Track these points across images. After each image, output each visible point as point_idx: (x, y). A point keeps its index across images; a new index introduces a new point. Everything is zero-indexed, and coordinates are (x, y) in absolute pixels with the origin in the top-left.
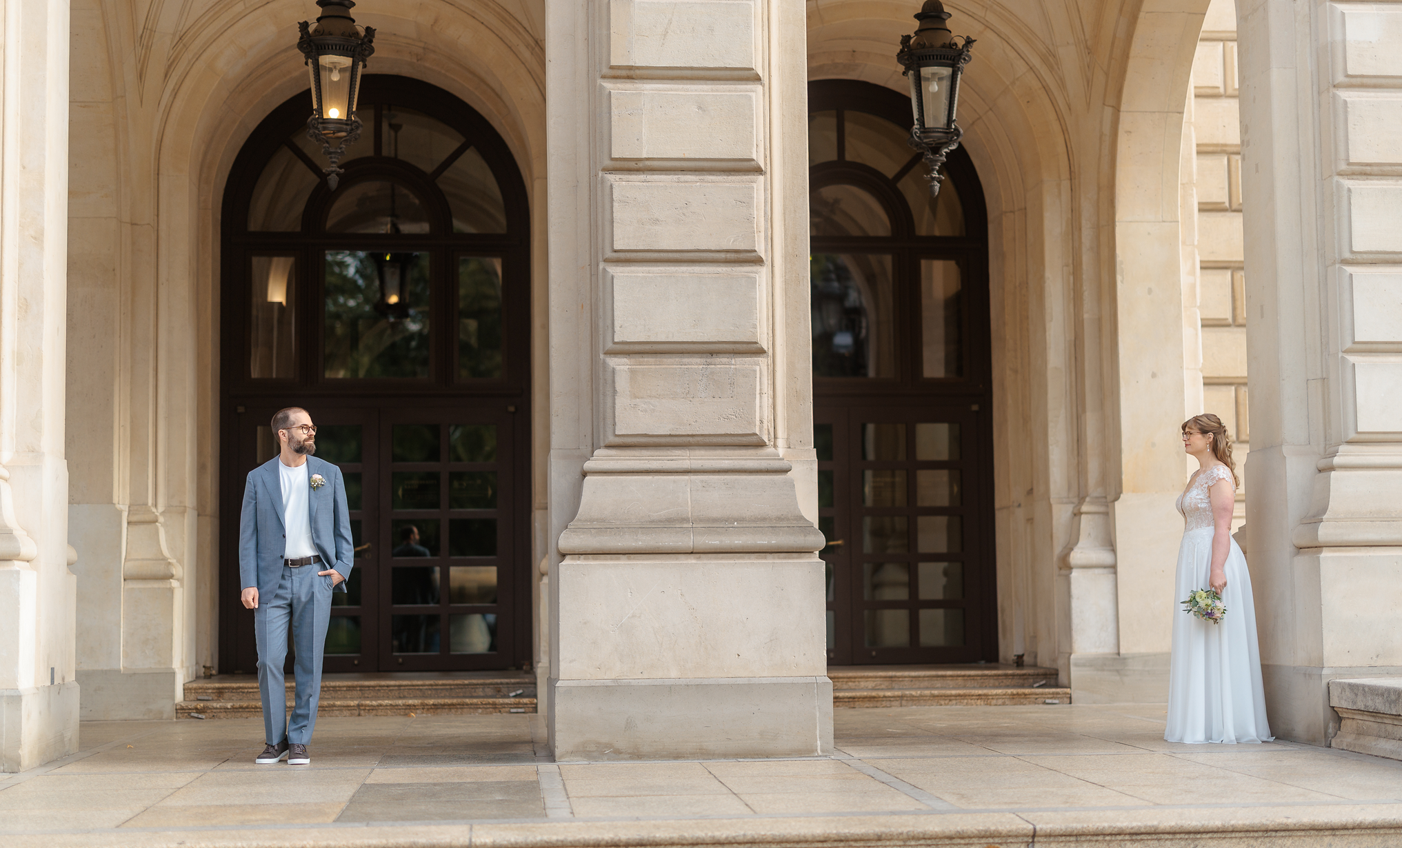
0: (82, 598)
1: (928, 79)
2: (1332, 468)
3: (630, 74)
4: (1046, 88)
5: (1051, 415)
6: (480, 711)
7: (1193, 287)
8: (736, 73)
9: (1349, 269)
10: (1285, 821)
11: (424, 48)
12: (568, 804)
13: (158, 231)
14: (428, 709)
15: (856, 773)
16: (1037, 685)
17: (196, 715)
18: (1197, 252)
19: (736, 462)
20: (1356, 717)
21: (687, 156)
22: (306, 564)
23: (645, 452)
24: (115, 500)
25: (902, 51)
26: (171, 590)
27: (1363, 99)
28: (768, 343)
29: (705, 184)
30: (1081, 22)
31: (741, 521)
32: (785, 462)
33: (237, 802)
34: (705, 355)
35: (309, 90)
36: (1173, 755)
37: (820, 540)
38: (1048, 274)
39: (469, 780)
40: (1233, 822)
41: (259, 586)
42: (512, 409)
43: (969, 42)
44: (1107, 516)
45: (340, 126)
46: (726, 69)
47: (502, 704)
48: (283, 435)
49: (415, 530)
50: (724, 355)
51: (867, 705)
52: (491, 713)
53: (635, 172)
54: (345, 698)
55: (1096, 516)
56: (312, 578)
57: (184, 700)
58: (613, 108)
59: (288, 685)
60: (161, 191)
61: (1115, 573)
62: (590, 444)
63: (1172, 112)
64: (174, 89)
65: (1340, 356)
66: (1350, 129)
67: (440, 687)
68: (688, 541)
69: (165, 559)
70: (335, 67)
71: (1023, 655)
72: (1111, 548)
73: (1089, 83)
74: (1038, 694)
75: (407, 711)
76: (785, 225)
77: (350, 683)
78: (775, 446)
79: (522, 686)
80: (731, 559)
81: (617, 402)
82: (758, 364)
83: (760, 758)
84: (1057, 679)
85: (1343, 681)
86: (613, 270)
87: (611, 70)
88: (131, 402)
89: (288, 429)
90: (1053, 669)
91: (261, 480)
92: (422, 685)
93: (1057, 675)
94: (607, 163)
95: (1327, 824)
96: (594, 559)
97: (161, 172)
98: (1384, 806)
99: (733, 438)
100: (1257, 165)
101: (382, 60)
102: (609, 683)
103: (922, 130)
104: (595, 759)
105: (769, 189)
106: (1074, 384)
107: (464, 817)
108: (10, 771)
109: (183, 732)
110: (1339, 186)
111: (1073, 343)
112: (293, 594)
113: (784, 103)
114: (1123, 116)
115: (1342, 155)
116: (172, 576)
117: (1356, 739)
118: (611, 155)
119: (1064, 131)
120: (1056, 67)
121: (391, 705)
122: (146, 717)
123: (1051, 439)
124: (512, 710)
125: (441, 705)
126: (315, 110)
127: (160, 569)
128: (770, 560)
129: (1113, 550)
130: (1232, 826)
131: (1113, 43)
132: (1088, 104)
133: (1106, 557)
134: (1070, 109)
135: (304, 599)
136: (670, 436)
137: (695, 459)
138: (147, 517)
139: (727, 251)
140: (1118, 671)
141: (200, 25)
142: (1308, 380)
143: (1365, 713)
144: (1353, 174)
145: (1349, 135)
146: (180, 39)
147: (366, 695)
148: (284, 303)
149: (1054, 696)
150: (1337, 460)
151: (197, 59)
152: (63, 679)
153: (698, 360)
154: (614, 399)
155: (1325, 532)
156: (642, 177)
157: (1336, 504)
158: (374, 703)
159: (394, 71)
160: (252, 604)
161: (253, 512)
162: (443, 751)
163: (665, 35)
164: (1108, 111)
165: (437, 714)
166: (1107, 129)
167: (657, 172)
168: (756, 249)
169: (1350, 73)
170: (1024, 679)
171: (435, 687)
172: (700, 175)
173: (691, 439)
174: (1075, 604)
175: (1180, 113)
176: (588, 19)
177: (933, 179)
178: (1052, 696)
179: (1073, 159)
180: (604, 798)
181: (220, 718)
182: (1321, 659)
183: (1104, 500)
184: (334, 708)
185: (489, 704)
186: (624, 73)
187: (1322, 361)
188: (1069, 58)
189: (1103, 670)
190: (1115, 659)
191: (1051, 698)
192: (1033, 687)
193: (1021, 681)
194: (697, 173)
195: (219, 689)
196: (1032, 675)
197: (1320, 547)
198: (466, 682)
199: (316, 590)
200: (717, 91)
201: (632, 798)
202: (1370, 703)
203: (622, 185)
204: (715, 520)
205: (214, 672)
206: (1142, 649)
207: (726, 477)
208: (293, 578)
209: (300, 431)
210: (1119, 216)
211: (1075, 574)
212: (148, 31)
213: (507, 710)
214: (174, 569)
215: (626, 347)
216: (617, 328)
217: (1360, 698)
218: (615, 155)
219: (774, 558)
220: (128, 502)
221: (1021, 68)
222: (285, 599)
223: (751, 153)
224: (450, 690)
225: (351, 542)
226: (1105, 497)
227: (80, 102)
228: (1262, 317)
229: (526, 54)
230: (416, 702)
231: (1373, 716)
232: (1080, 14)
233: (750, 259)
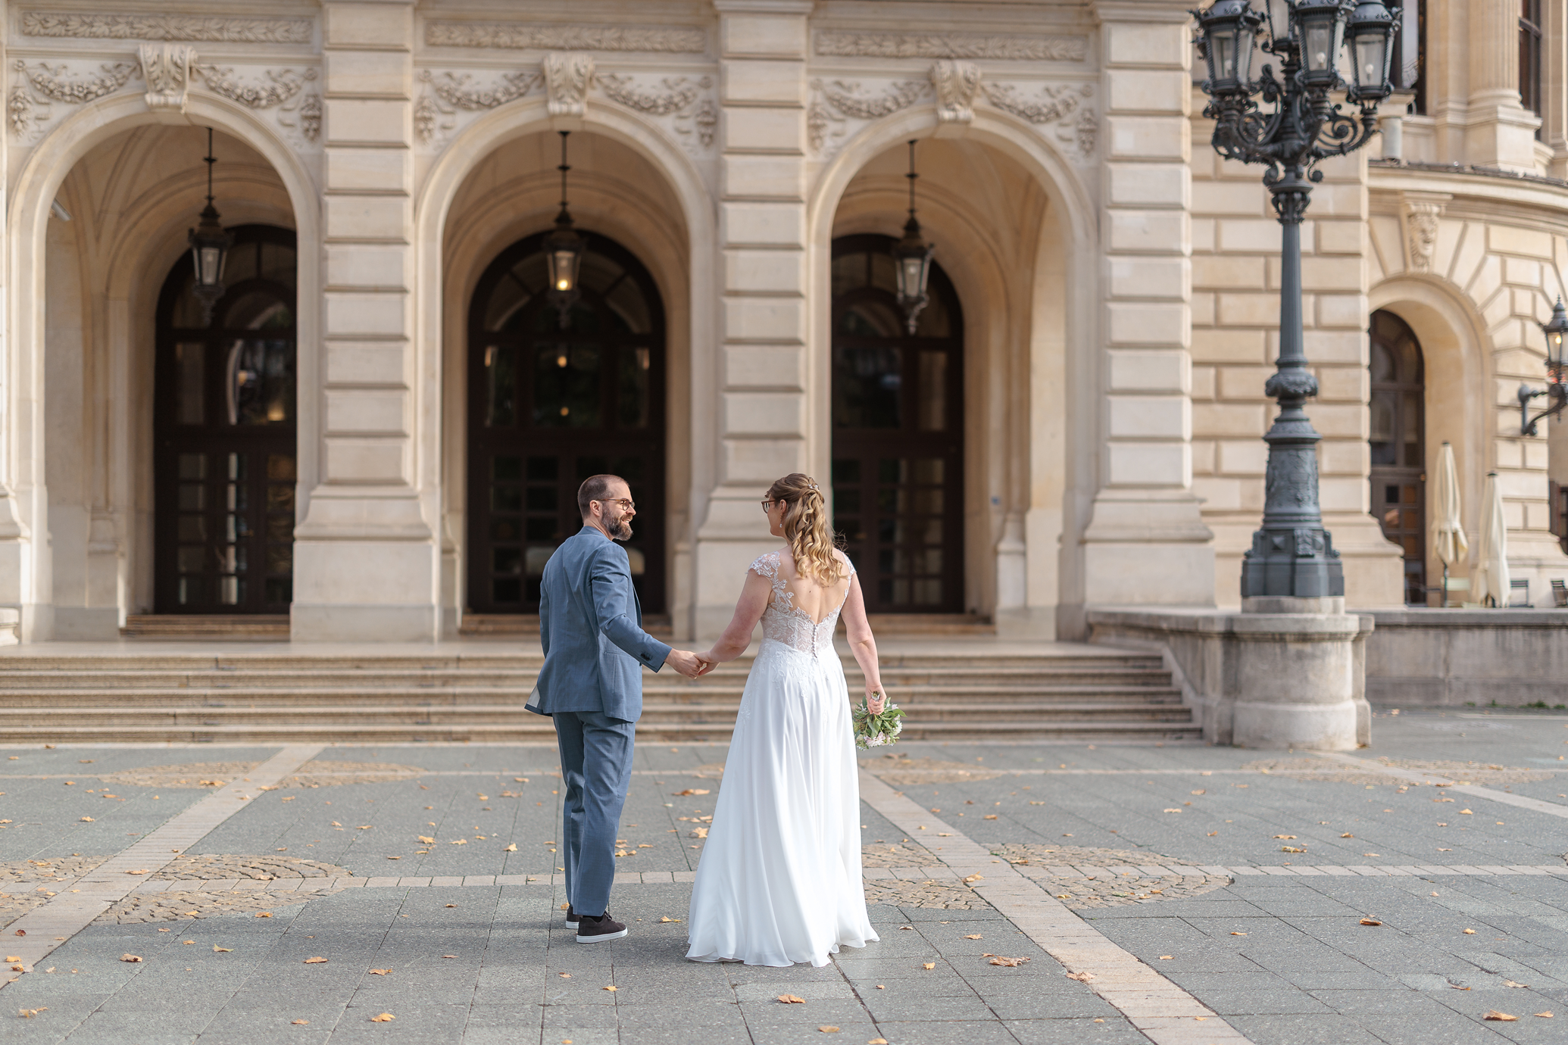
1: (908, 267)
2: (1096, 501)
3: (736, 294)
8: (791, 293)
9: (1109, 398)
16: (980, 624)
20: (1096, 627)
21: (765, 337)
28: (805, 434)
29: (774, 351)
44: (1022, 522)
45: (568, 294)
46: (786, 291)
53: (738, 345)
55: (1016, 522)
58: (727, 311)
61: (1025, 557)
62: (714, 484)
65: (1105, 442)
70: (564, 258)
71: (976, 606)
72: (1023, 541)
73: (1017, 252)
82: (799, 443)
84: (990, 620)
86: (726, 395)
87: (726, 292)
90: (987, 616)
93: (990, 617)
94: (724, 340)
103: (904, 296)
105: (807, 354)
110: (1106, 353)
111: (1006, 414)
114: (1037, 275)
115: (1108, 335)
118: (725, 335)
119: (1004, 280)
120: (999, 240)
123: (991, 474)
129: (1025, 543)
131: (1031, 231)
132: (1017, 263)
133: (1020, 547)
134: (1007, 268)
139: (785, 386)
140: (1025, 617)
142: (1089, 454)
144: (1113, 347)
145: (1111, 325)
150: (1098, 497)
153: (770, 442)
154: (726, 462)
155: (1090, 533)
156: (742, 347)
157: (1094, 520)
164: (1028, 270)
166: (1028, 282)
167: (750, 345)
168: (800, 385)
169: (1112, 292)
170: (975, 621)
174: (1000, 575)
177: (911, 325)
179: (1009, 298)
182: (1085, 599)
186: (733, 293)
187: (1098, 444)
188: (1006, 236)
189: (1017, 616)
190: (1023, 610)
196: (979, 619)
197: (1087, 542)
200: (781, 303)
203: (732, 351)
210: (1034, 337)
211: (1000, 558)
215: (733, 435)
216: (728, 425)
218: (728, 336)
223: (799, 335)
226: (1022, 511)
233: (795, 389)
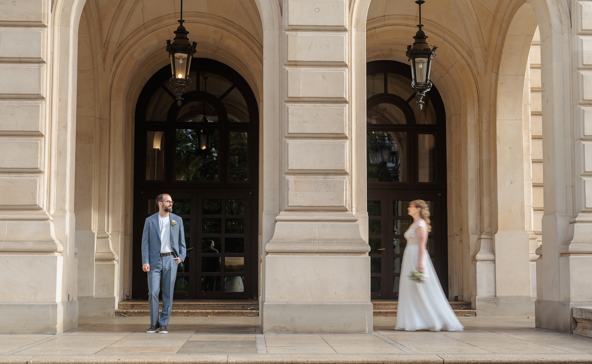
0: (79, 267)
1: (418, 63)
2: (575, 222)
3: (296, 64)
4: (469, 65)
5: (469, 198)
6: (236, 315)
7: (529, 146)
8: (338, 63)
9: (583, 142)
10: (542, 359)
11: (217, 48)
12: (266, 349)
13: (110, 121)
14: (215, 314)
15: (380, 340)
16: (463, 308)
17: (123, 315)
18: (530, 132)
19: (335, 217)
20: (583, 322)
21: (318, 96)
22: (168, 255)
23: (300, 213)
24: (92, 229)
25: (408, 51)
26: (114, 265)
27: (589, 74)
28: (349, 170)
29: (325, 107)
30: (483, 39)
31: (337, 240)
32: (355, 217)
33: (139, 346)
34: (324, 175)
35: (171, 64)
36: (508, 335)
37: (369, 248)
38: (469, 141)
39: (229, 340)
40: (521, 360)
41: (150, 263)
42: (251, 193)
43: (435, 48)
44: (492, 240)
45: (182, 81)
46: (334, 62)
47: (245, 313)
48: (160, 204)
49: (213, 242)
50: (332, 175)
51: (392, 315)
52: (240, 316)
53: (297, 102)
54: (182, 309)
55: (487, 240)
56: (170, 261)
57: (118, 308)
58: (289, 77)
59: (160, 303)
60: (111, 105)
61: (495, 263)
62: (279, 209)
63: (520, 75)
64: (117, 65)
65: (579, 177)
66: (584, 86)
67: (220, 305)
68: (316, 248)
69: (111, 253)
70: (181, 58)
71: (458, 296)
72: (493, 253)
73: (486, 63)
74: (462, 312)
75: (207, 315)
76: (356, 123)
77: (184, 303)
78: (352, 211)
79: (253, 305)
80: (333, 255)
81: (289, 193)
82: (345, 179)
83: (344, 334)
84: (470, 306)
85: (578, 307)
86: (288, 141)
87: (288, 62)
88: (99, 190)
89: (162, 202)
90: (469, 302)
91: (151, 221)
92: (213, 305)
93: (471, 304)
94: (286, 99)
95: (558, 361)
96: (279, 255)
97: (111, 98)
98: (582, 355)
99: (335, 208)
100: (547, 100)
101: (200, 53)
102: (284, 303)
103: (415, 83)
104: (279, 333)
105: (350, 109)
106: (479, 186)
107: (226, 353)
108: (52, 334)
109: (118, 321)
110: (580, 109)
111: (479, 169)
112: (163, 267)
113: (357, 75)
114: (499, 76)
115: (581, 97)
116: (114, 259)
117: (582, 331)
118: (288, 95)
119: (476, 82)
120: (473, 56)
121: (200, 312)
122: (103, 315)
123: (469, 208)
124: (249, 315)
125: (220, 312)
126: (173, 75)
127: (109, 256)
128: (349, 256)
129: (494, 254)
130: (521, 361)
131: (496, 47)
132: (486, 72)
133: (491, 257)
134: (478, 74)
135: (167, 269)
136: (310, 206)
137: (320, 216)
138: (105, 236)
139: (333, 134)
140: (495, 303)
141: (127, 39)
142: (566, 187)
143: (586, 320)
144: (585, 104)
145: (584, 88)
146: (120, 45)
147: (191, 308)
148: (160, 149)
149: (469, 313)
150: (577, 219)
151: (126, 53)
152: (73, 299)
153: (322, 177)
154: (288, 192)
155: (572, 247)
156: (300, 104)
157: (576, 237)
158: (194, 311)
159: (205, 57)
160: (147, 270)
161: (148, 234)
162: (220, 330)
163: (310, 49)
164: (494, 75)
165: (219, 316)
166: (493, 82)
167: (306, 102)
168: (345, 133)
169: (584, 63)
170: (457, 306)
171: (218, 305)
172: (323, 104)
173: (318, 208)
174: (478, 276)
175: (523, 76)
176: (280, 42)
177: (420, 103)
178: (468, 313)
179: (480, 94)
180: (280, 347)
181: (132, 316)
182: (569, 298)
183: (490, 233)
184: (178, 313)
185: (240, 312)
186: (293, 63)
187: (572, 179)
188: (478, 53)
189: (489, 303)
190: (494, 298)
191: (468, 314)
192: (461, 309)
193: (456, 307)
194: (322, 103)
195: (132, 304)
196: (460, 304)
197: (570, 253)
198: (231, 303)
199: (172, 265)
200: (330, 70)
201: (291, 347)
202: (587, 316)
203: (292, 107)
204: (327, 240)
205: (130, 298)
206: (505, 294)
207: (332, 223)
208: (163, 260)
209: (167, 203)
210: (498, 118)
211: (478, 263)
212: (107, 42)
213: (247, 315)
214: (115, 257)
215: (293, 171)
216: (289, 164)
217: (584, 314)
218: (289, 96)
219: (350, 255)
220: (97, 230)
221: (458, 56)
222: (160, 269)
223: (343, 95)
224: (224, 307)
225: (185, 247)
226: (491, 232)
227: (80, 70)
228: (549, 161)
229: (258, 51)
230: (210, 311)
231: (589, 321)
232: (482, 36)
233: (342, 137)
